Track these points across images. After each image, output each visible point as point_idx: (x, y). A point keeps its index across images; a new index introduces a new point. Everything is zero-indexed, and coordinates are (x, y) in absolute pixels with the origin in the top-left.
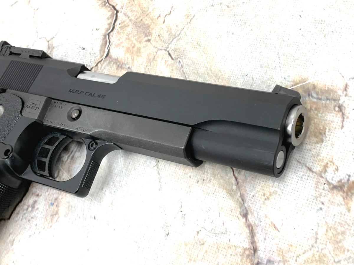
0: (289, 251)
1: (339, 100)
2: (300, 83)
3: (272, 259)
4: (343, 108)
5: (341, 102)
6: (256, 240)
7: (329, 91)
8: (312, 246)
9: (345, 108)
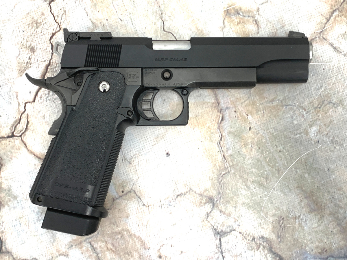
0: (237, 101)
1: (255, 17)
2: (232, 5)
3: (228, 107)
4: (257, 22)
5: (256, 18)
6: (218, 98)
7: (249, 11)
8: (249, 98)
9: (258, 22)
